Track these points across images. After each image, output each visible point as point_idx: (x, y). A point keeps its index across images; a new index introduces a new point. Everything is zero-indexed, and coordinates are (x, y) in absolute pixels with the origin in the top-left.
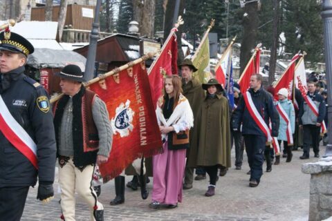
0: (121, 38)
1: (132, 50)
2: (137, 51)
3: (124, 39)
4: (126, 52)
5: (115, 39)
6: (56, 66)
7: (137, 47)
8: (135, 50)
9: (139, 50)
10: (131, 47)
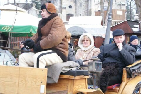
0: (129, 22)
1: (135, 27)
2: (138, 28)
3: (131, 22)
4: (132, 28)
5: (127, 22)
6: (98, 36)
7: (138, 26)
8: (137, 28)
9: (138, 27)
10: (135, 26)
